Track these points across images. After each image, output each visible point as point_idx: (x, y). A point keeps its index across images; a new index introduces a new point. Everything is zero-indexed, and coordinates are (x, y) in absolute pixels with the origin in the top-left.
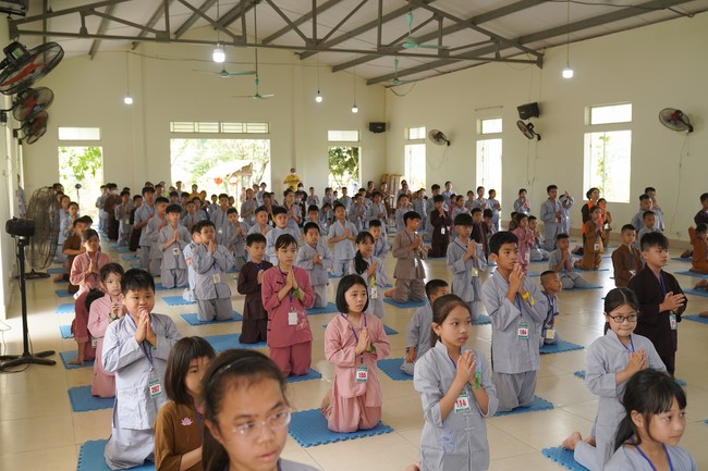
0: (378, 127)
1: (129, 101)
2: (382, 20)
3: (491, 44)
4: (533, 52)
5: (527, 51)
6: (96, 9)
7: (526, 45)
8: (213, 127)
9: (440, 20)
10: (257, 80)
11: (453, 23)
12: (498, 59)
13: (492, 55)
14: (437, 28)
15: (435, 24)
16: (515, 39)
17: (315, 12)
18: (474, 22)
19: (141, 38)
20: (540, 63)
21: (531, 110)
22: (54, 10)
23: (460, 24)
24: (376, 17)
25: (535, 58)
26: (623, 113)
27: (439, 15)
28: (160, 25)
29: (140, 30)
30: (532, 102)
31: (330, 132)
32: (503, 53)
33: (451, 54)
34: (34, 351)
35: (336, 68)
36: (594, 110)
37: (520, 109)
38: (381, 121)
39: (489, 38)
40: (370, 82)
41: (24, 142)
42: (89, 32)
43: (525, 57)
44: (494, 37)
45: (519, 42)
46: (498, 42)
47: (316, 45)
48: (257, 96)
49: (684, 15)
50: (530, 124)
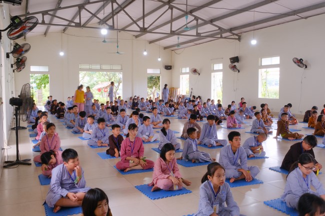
0: (168, 68)
1: (62, 54)
2: (172, 20)
3: (219, 31)
4: (237, 35)
5: (234, 34)
6: (49, 13)
7: (233, 32)
8: (98, 67)
9: (197, 20)
10: (118, 46)
11: (202, 22)
12: (221, 37)
13: (219, 36)
14: (196, 24)
15: (195, 22)
16: (228, 29)
17: (144, 17)
18: (211, 21)
19: (68, 25)
20: (239, 39)
21: (235, 60)
22: (30, 12)
23: (206, 22)
24: (170, 19)
25: (237, 37)
26: (276, 60)
27: (196, 18)
28: (77, 20)
29: (68, 22)
30: (236, 56)
31: (148, 70)
32: (224, 35)
33: (202, 35)
34: (21, 159)
35: (151, 42)
36: (263, 59)
37: (231, 59)
38: (170, 65)
39: (218, 29)
40: (165, 48)
41: (15, 71)
42: (46, 23)
43: (233, 37)
44: (220, 28)
45: (231, 30)
46: (221, 30)
47: (144, 30)
48: (118, 53)
49: (303, 18)
50: (235, 65)
